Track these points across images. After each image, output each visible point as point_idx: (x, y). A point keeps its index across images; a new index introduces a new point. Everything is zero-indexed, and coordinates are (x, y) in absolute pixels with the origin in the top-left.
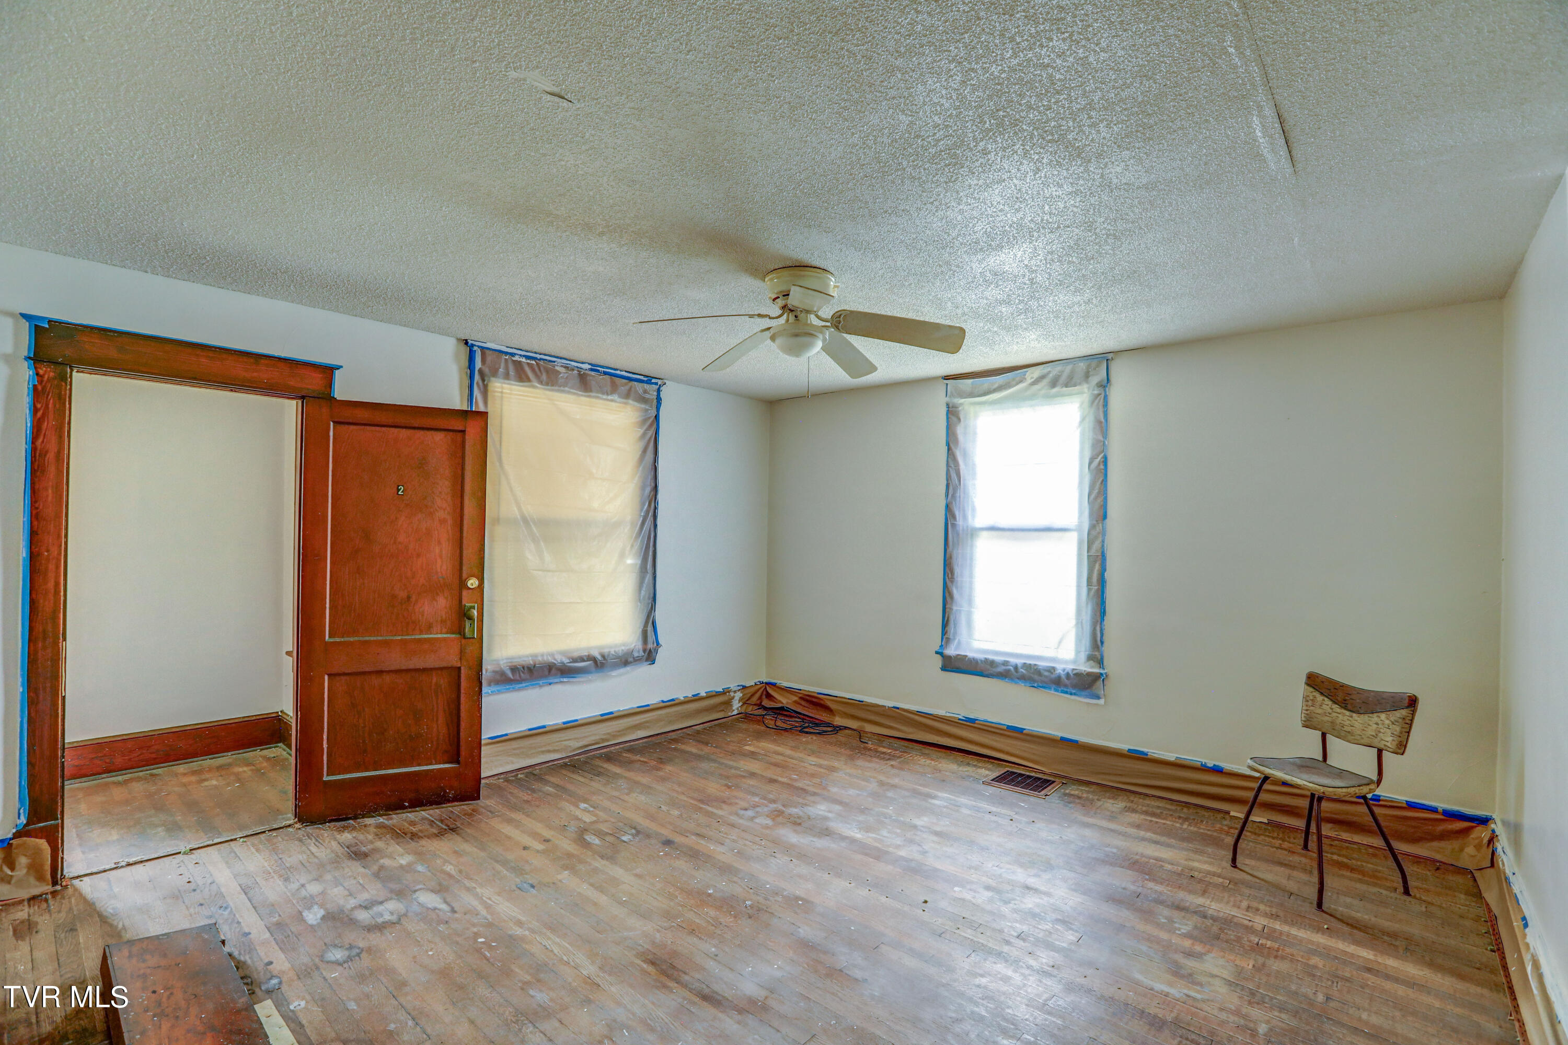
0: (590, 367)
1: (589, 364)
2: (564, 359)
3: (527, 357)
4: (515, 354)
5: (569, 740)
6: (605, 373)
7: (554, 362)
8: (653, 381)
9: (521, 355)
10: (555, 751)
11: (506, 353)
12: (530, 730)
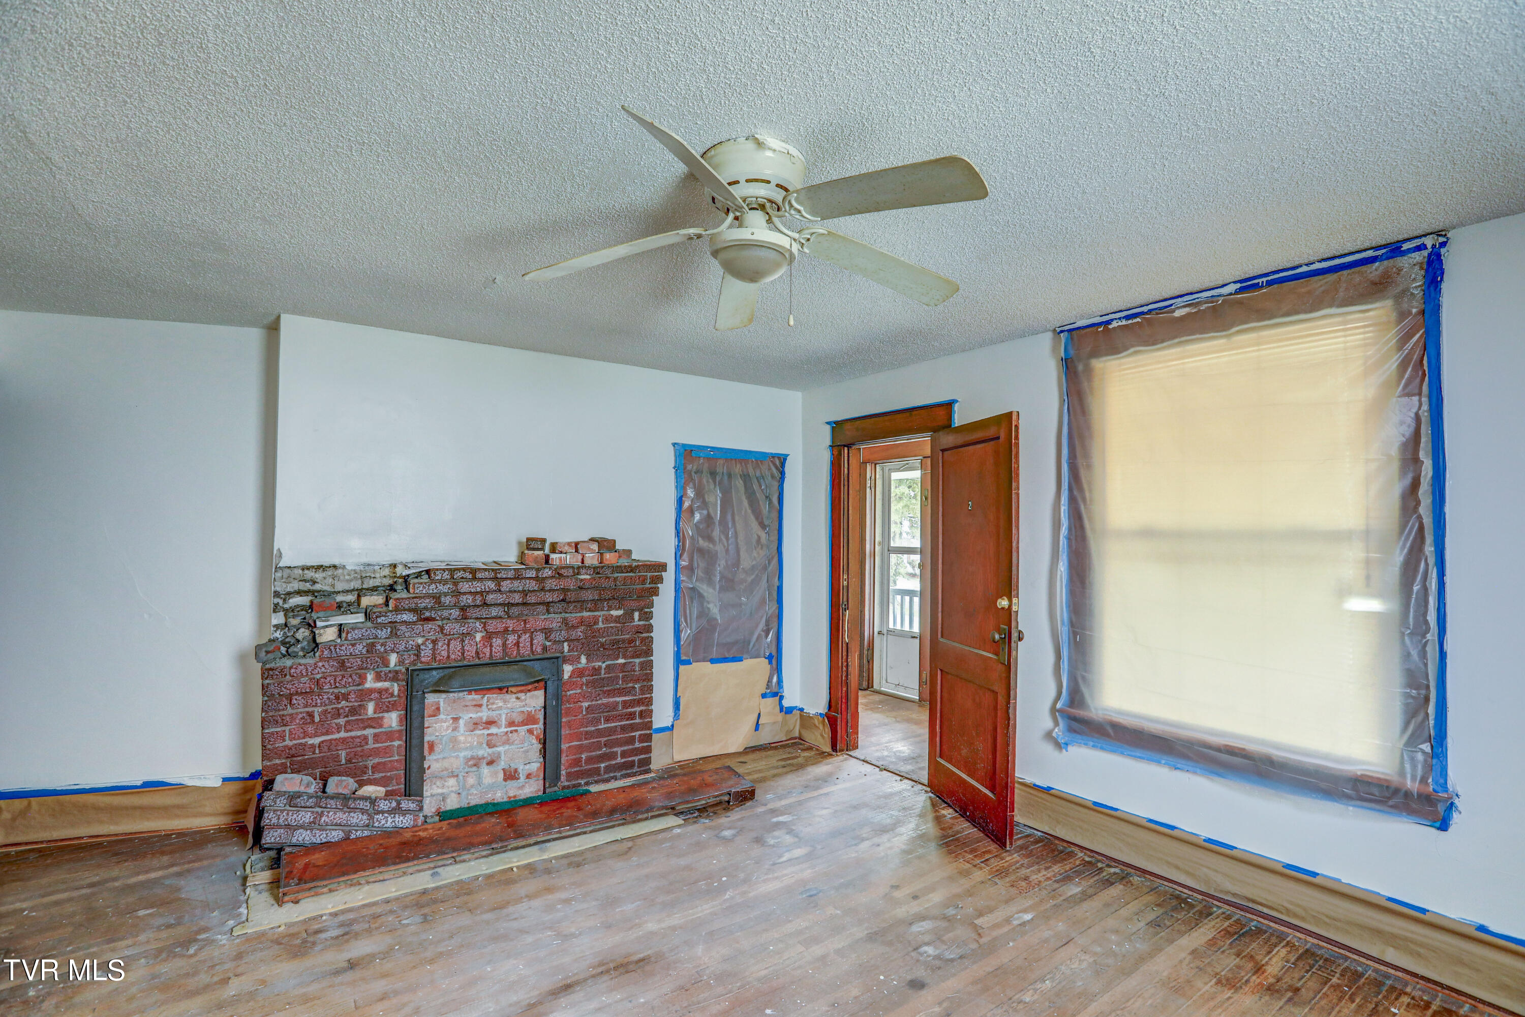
0: (1239, 285)
1: (1235, 282)
2: (1187, 294)
3: (1127, 318)
4: (1112, 320)
5: (1216, 871)
6: (1270, 283)
7: (1171, 305)
8: (1405, 246)
9: (1120, 319)
10: (1188, 873)
11: (1100, 324)
12: (1151, 821)
